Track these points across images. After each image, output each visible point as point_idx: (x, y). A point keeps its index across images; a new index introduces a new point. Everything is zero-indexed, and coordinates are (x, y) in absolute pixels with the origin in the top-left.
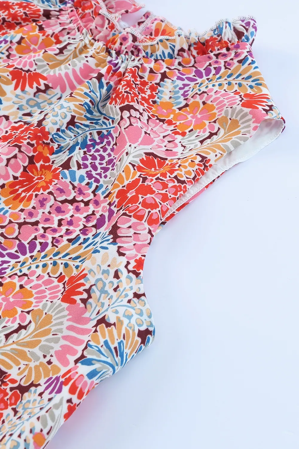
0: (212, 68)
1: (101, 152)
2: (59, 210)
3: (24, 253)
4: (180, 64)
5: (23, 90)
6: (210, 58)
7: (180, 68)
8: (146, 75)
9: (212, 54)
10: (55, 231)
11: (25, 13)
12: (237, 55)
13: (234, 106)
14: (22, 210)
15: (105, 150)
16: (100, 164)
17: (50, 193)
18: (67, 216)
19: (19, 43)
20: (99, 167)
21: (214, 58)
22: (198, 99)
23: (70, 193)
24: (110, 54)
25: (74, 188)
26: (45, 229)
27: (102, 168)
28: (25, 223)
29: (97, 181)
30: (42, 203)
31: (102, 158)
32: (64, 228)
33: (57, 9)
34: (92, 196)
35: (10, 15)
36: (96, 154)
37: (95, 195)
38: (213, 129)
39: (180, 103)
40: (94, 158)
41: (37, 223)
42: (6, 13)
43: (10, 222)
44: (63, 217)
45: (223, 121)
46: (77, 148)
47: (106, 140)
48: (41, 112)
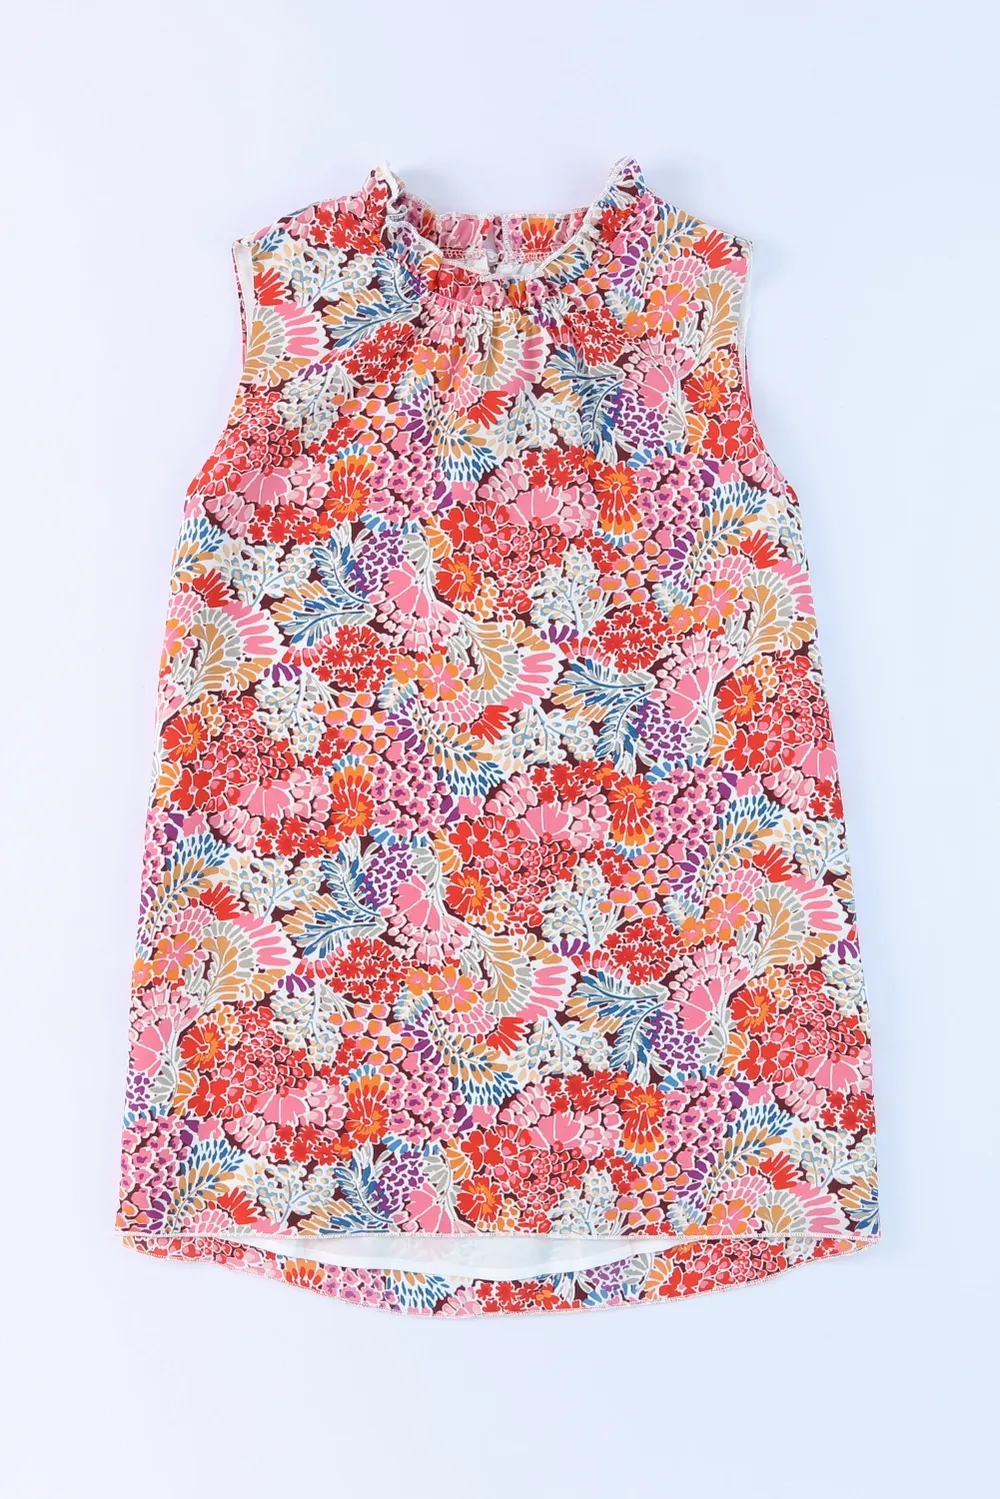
0: (634, 244)
1: (632, 414)
2: (664, 497)
3: (683, 557)
4: (600, 266)
5: (496, 422)
6: (623, 236)
7: (605, 270)
8: (584, 306)
9: (621, 231)
10: (682, 517)
11: (397, 342)
12: (648, 214)
13: (703, 272)
15: (633, 409)
16: (644, 425)
17: (643, 490)
18: (675, 496)
19: (437, 381)
20: (645, 428)
21: (627, 233)
22: (654, 287)
23: (655, 475)
24: (528, 313)
25: (652, 467)
26: (673, 522)
27: (649, 428)
28: (654, 533)
29: (660, 443)
30: (647, 504)
31: (640, 419)
32: (685, 508)
33: (421, 309)
34: (673, 462)
35: (384, 356)
36: (630, 419)
37: (673, 457)
38: (698, 307)
39: (639, 304)
40: (633, 425)
41: (661, 525)
42: (380, 358)
43: (643, 543)
44: (674, 500)
45: (701, 293)
46: (609, 429)
47: (623, 400)
48: (528, 427)
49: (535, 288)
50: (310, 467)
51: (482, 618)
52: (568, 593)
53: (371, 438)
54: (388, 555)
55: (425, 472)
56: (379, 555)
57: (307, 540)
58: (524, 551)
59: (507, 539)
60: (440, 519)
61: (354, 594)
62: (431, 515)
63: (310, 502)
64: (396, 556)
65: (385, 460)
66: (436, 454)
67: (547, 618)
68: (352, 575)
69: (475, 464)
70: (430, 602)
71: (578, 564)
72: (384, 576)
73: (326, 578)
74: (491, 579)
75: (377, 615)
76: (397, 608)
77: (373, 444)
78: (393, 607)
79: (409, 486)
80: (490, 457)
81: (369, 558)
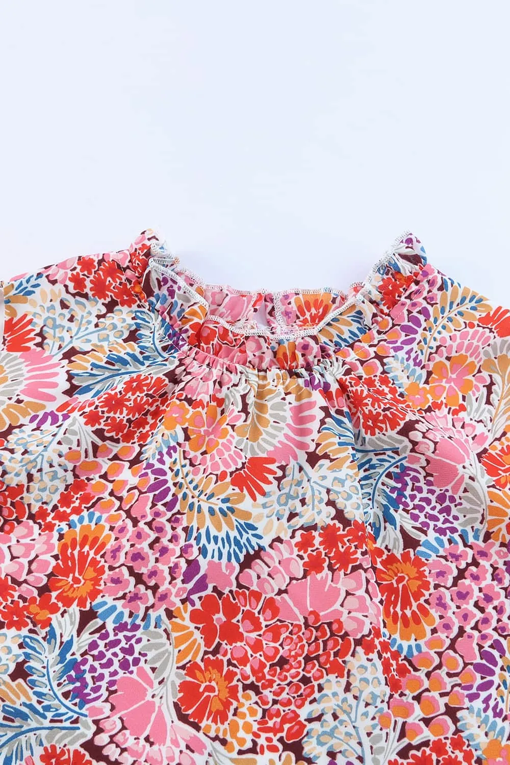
0: (415, 314)
1: (419, 496)
2: (463, 596)
3: (492, 673)
4: (379, 333)
5: (263, 494)
6: (403, 304)
7: (383, 337)
8: (361, 371)
9: (403, 299)
10: (486, 621)
11: (147, 395)
12: (431, 283)
13: (491, 342)
14: (434, 631)
15: (420, 490)
16: (433, 508)
17: (437, 586)
18: (477, 595)
19: (187, 438)
20: (435, 513)
21: (408, 301)
22: (437, 358)
23: (450, 568)
24: (299, 376)
25: (445, 558)
26: (475, 628)
27: (440, 512)
28: (453, 641)
29: (454, 530)
30: (441, 604)
31: (428, 501)
32: (490, 609)
33: (177, 363)
34: (470, 552)
35: (131, 410)
36: (416, 502)
37: (471, 547)
38: (485, 381)
39: (420, 376)
40: (421, 509)
41: (461, 631)
42: (125, 412)
43: (440, 654)
44: (475, 599)
45: (488, 364)
46: (392, 511)
47: (407, 479)
48: (303, 501)
49: (305, 347)
50: (36, 536)
51: (237, 748)
52: (353, 716)
53: (110, 505)
54: (121, 656)
55: (171, 546)
56: (109, 655)
57: (19, 625)
58: (297, 655)
59: (275, 640)
60: (190, 608)
61: (67, 702)
62: (179, 604)
63: (30, 578)
64: (130, 658)
65: (122, 530)
66: (185, 524)
67: (324, 750)
68: (70, 677)
69: (237, 543)
70: (169, 724)
71: (366, 676)
72: (112, 683)
73: (34, 677)
74: (251, 693)
75: (95, 734)
76: (124, 728)
77: (112, 512)
78: (119, 726)
79: (152, 562)
80: (254, 535)
81: (95, 658)
